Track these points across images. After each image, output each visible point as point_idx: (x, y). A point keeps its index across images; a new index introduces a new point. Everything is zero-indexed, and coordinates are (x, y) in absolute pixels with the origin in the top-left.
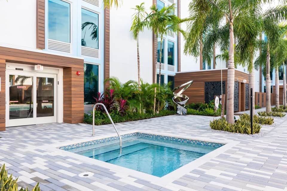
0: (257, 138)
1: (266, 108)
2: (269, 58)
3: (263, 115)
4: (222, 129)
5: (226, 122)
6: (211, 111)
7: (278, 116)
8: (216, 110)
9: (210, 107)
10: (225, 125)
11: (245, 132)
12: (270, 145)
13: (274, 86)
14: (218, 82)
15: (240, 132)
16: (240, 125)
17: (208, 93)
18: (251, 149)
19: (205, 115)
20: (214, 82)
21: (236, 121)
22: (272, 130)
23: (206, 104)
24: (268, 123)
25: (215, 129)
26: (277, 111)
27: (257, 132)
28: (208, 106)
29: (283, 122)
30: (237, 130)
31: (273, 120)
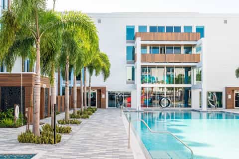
0: (59, 146)
1: (64, 113)
2: (68, 66)
3: (62, 123)
4: (29, 142)
5: (33, 135)
6: (10, 122)
7: (75, 123)
8: (17, 120)
9: (8, 117)
10: (33, 137)
11: (50, 142)
12: (69, 151)
13: (73, 87)
14: (16, 88)
15: (45, 143)
16: (45, 137)
17: (4, 100)
18: (56, 156)
19: (4, 127)
20: (12, 87)
21: (41, 133)
22: (70, 139)
23: (3, 113)
24: (67, 132)
25: (22, 142)
26: (74, 117)
27: (59, 141)
28: (5, 116)
29: (79, 129)
30: (43, 142)
31: (71, 128)
